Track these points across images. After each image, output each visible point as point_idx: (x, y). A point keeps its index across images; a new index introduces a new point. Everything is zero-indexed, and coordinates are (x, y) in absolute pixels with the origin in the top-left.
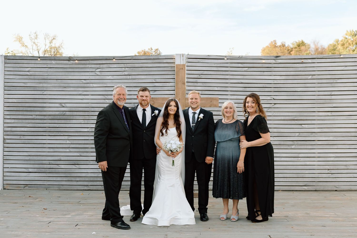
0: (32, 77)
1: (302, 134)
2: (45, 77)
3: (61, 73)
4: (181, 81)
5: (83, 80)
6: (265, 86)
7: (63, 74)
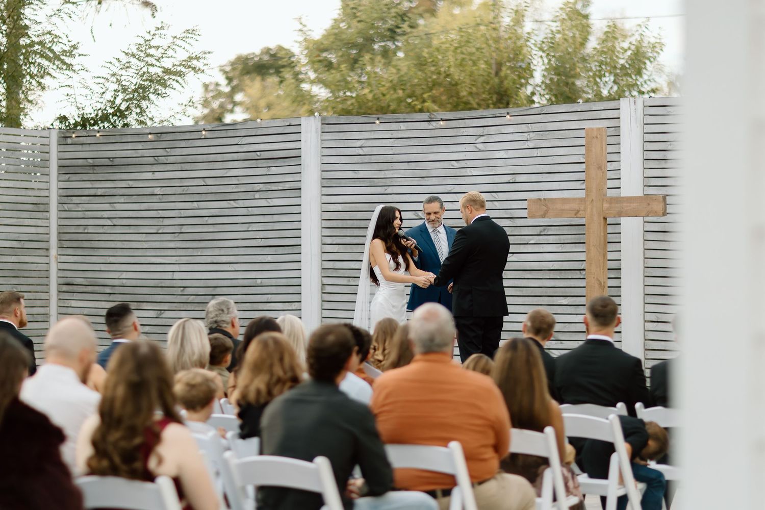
0: (367, 159)
2: (389, 158)
3: (415, 150)
4: (595, 164)
5: (454, 162)
7: (419, 149)
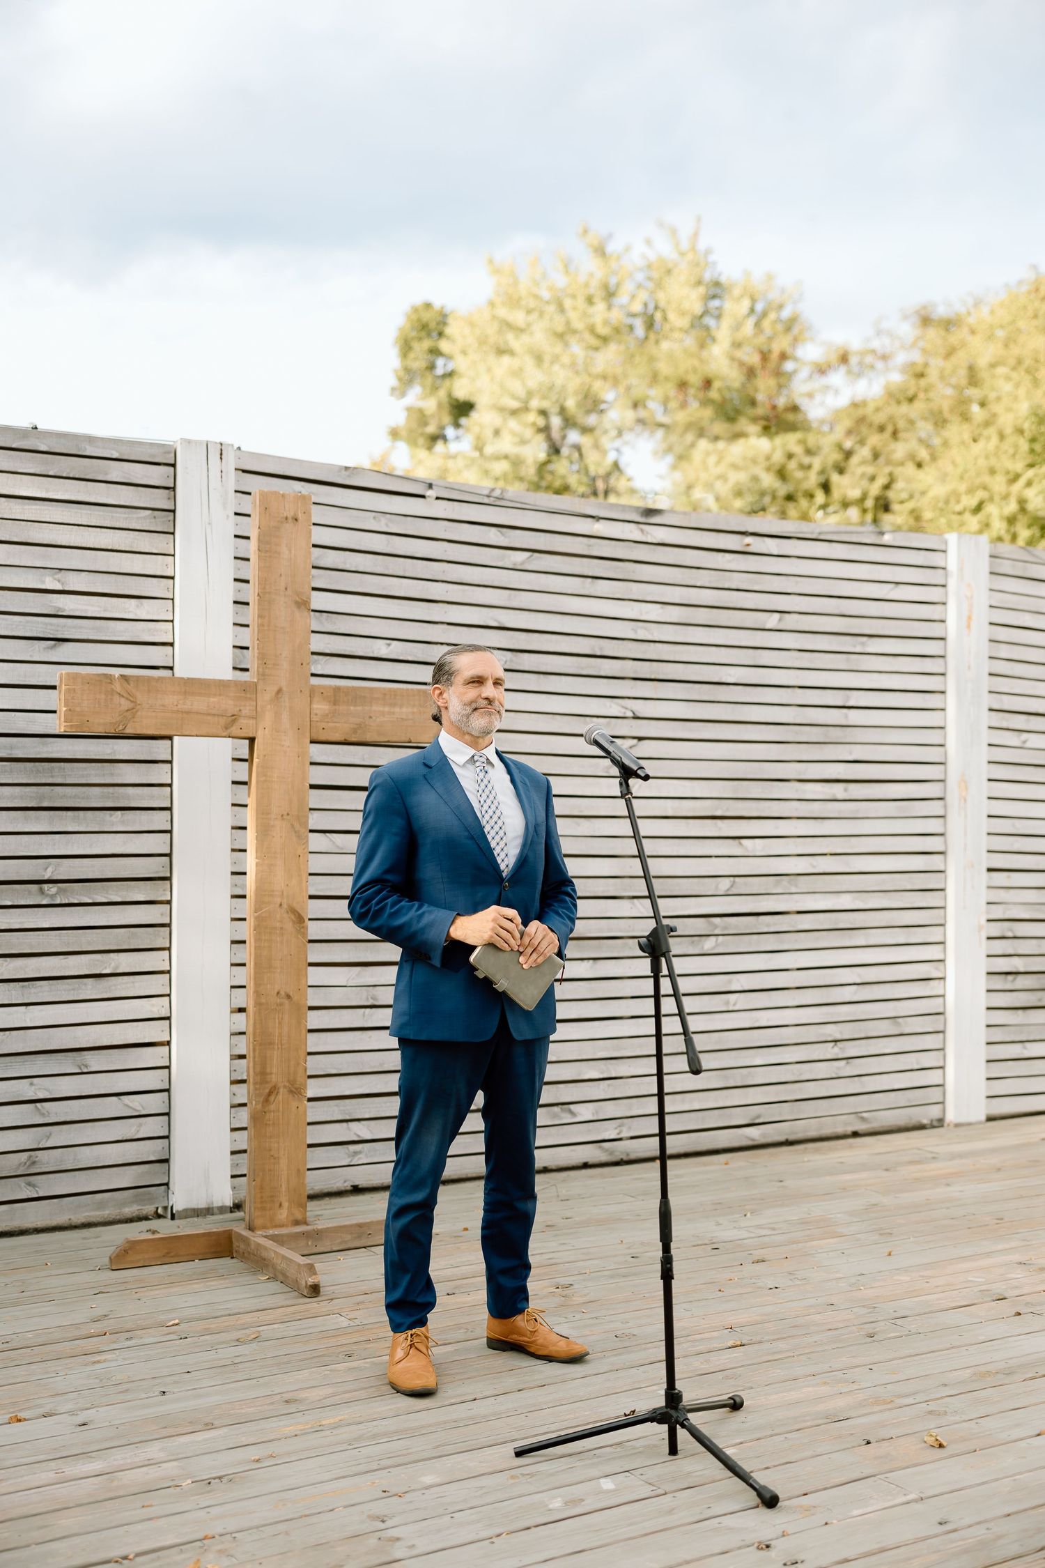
1: (743, 885)
4: (289, 592)
6: (601, 649)
